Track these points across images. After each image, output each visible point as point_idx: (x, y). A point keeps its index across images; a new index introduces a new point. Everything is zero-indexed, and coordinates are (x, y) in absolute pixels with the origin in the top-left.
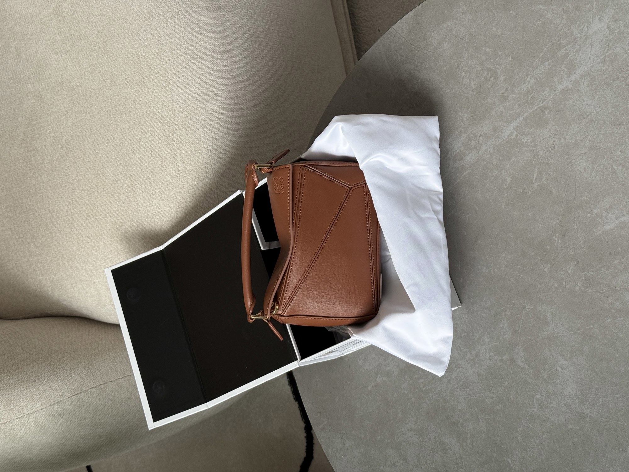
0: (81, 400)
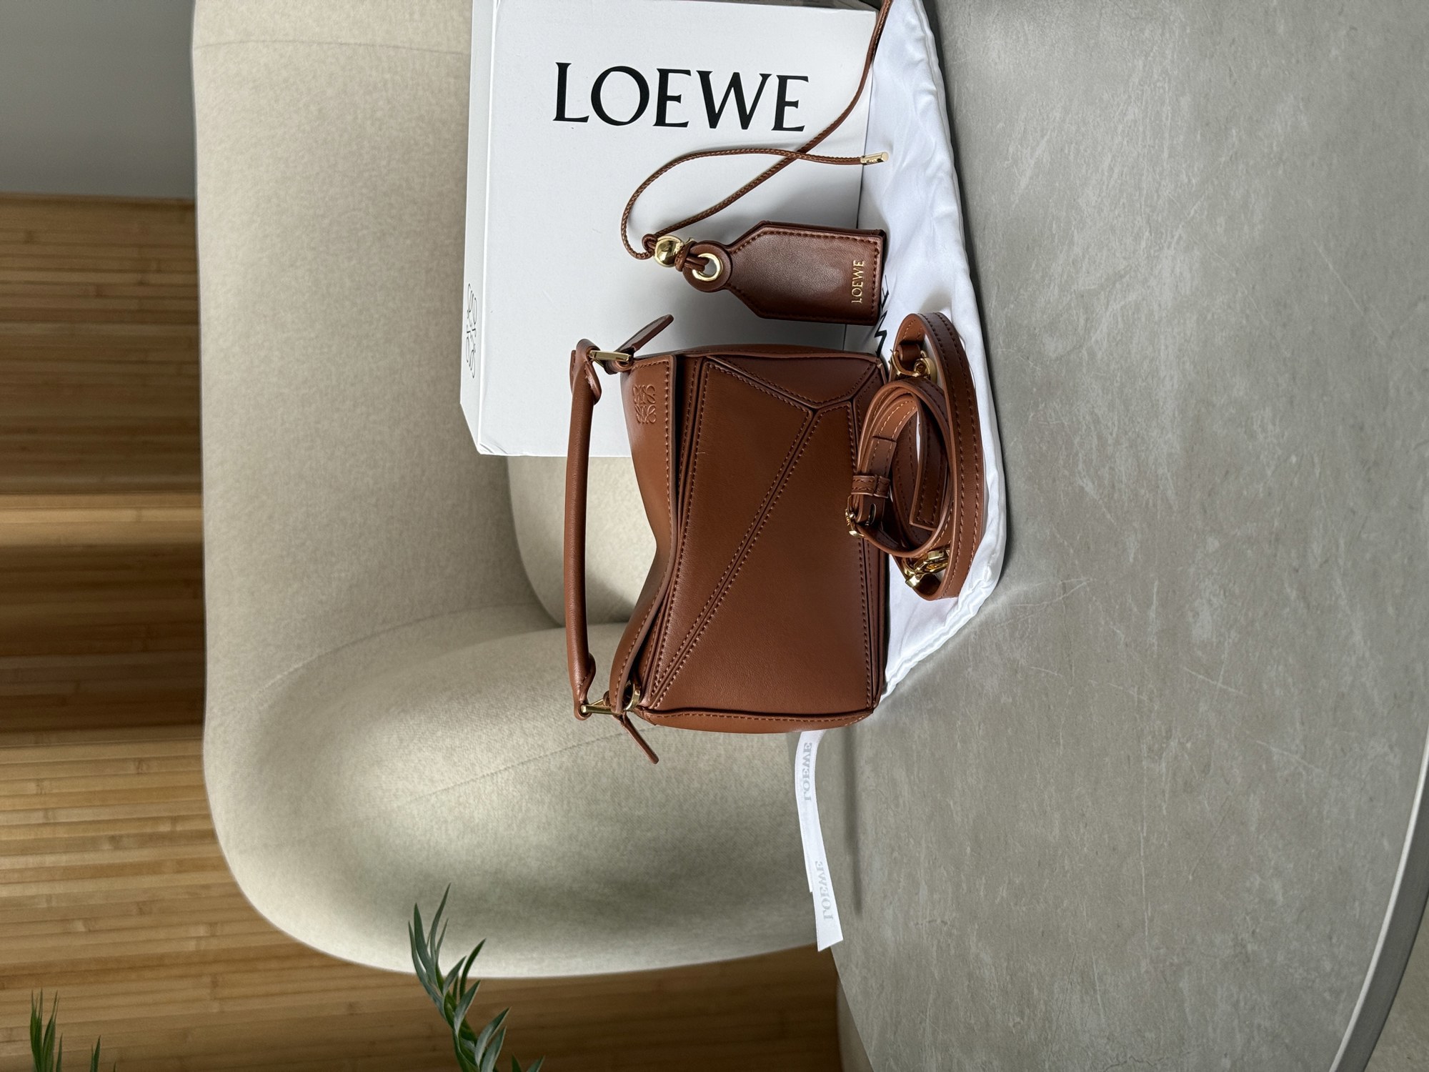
0: (579, 761)
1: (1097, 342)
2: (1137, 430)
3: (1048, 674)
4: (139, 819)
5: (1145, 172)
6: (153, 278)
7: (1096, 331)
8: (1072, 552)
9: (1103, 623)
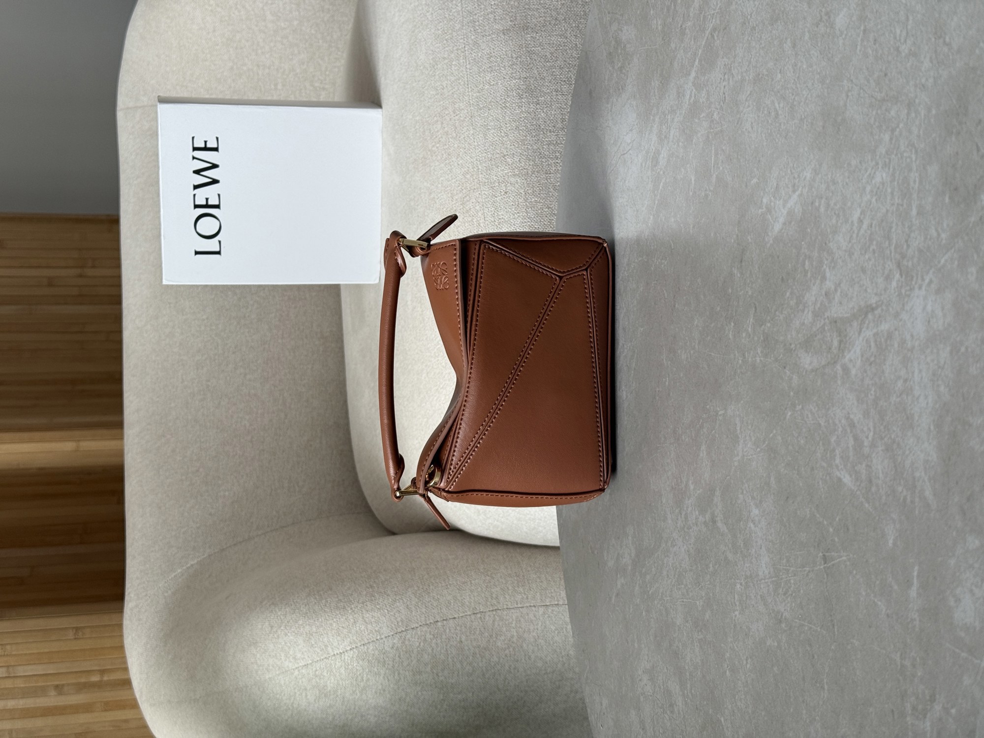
0: (407, 642)
1: (851, 361)
2: (893, 437)
3: (811, 628)
4: (76, 672)
5: (894, 225)
6: (90, 272)
7: (850, 351)
8: (831, 530)
9: (864, 593)
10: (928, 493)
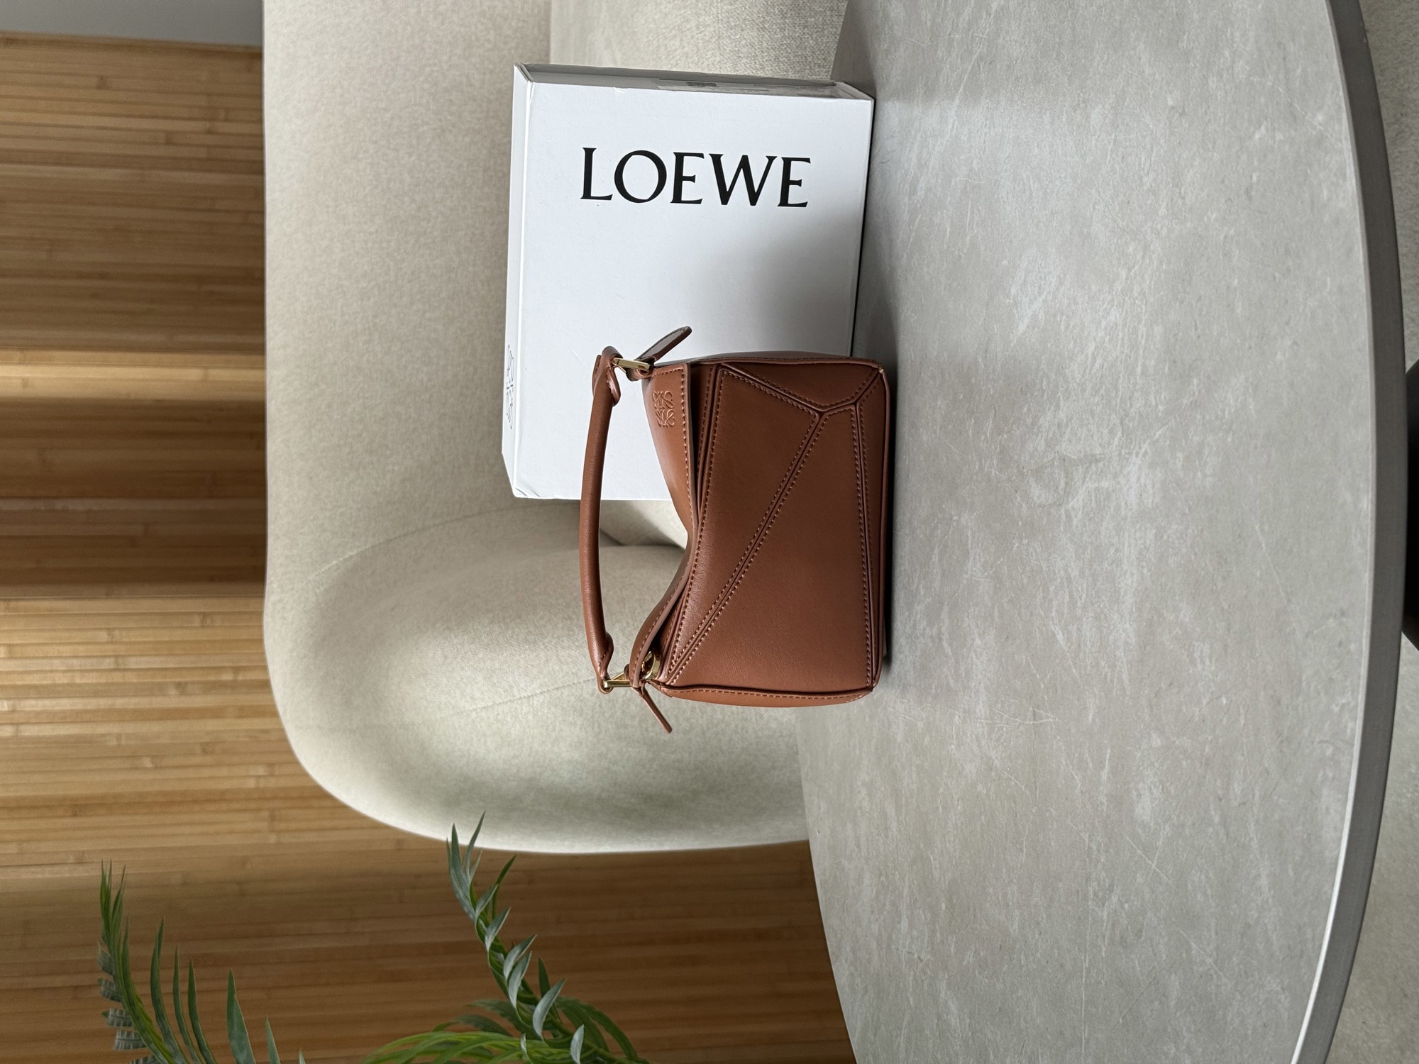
1: (1073, 509)
2: (1101, 606)
3: (1017, 784)
4: (203, 668)
5: (1121, 375)
6: (221, 127)
7: (1073, 498)
8: (1042, 686)
9: (1064, 763)
10: (1125, 676)
